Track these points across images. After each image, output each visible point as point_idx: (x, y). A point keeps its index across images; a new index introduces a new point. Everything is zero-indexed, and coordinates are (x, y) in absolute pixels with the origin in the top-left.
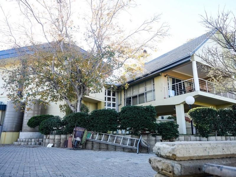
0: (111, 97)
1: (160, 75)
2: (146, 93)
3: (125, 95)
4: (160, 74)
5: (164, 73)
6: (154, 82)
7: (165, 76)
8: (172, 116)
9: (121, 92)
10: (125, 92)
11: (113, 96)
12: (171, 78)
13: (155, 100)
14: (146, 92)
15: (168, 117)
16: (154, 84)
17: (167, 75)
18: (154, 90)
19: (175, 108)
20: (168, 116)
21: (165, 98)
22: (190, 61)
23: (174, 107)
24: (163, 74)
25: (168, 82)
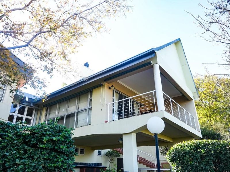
0: (25, 116)
1: (102, 85)
2: (78, 113)
3: (46, 115)
4: (103, 83)
5: (108, 83)
6: (91, 96)
7: (110, 88)
8: (112, 150)
9: (41, 110)
10: (47, 111)
11: (27, 115)
12: (117, 94)
13: (90, 125)
14: (78, 110)
15: (107, 152)
16: (91, 100)
17: (112, 86)
18: (90, 109)
19: (122, 139)
20: (106, 150)
21: (106, 122)
22: (151, 63)
23: (119, 137)
24: (106, 85)
25: (113, 98)
